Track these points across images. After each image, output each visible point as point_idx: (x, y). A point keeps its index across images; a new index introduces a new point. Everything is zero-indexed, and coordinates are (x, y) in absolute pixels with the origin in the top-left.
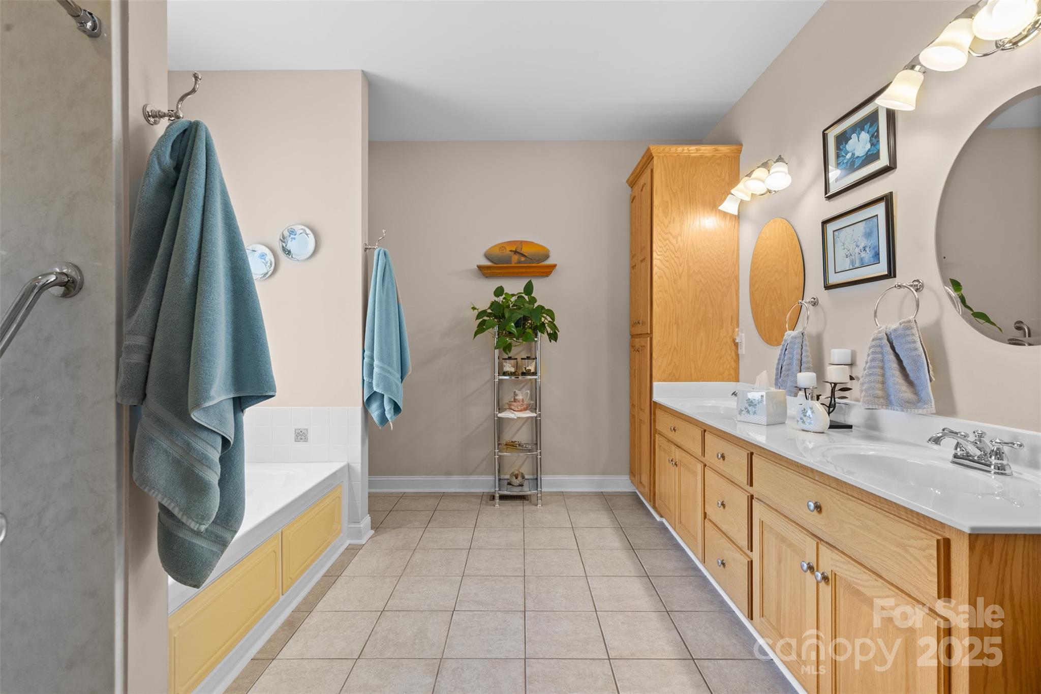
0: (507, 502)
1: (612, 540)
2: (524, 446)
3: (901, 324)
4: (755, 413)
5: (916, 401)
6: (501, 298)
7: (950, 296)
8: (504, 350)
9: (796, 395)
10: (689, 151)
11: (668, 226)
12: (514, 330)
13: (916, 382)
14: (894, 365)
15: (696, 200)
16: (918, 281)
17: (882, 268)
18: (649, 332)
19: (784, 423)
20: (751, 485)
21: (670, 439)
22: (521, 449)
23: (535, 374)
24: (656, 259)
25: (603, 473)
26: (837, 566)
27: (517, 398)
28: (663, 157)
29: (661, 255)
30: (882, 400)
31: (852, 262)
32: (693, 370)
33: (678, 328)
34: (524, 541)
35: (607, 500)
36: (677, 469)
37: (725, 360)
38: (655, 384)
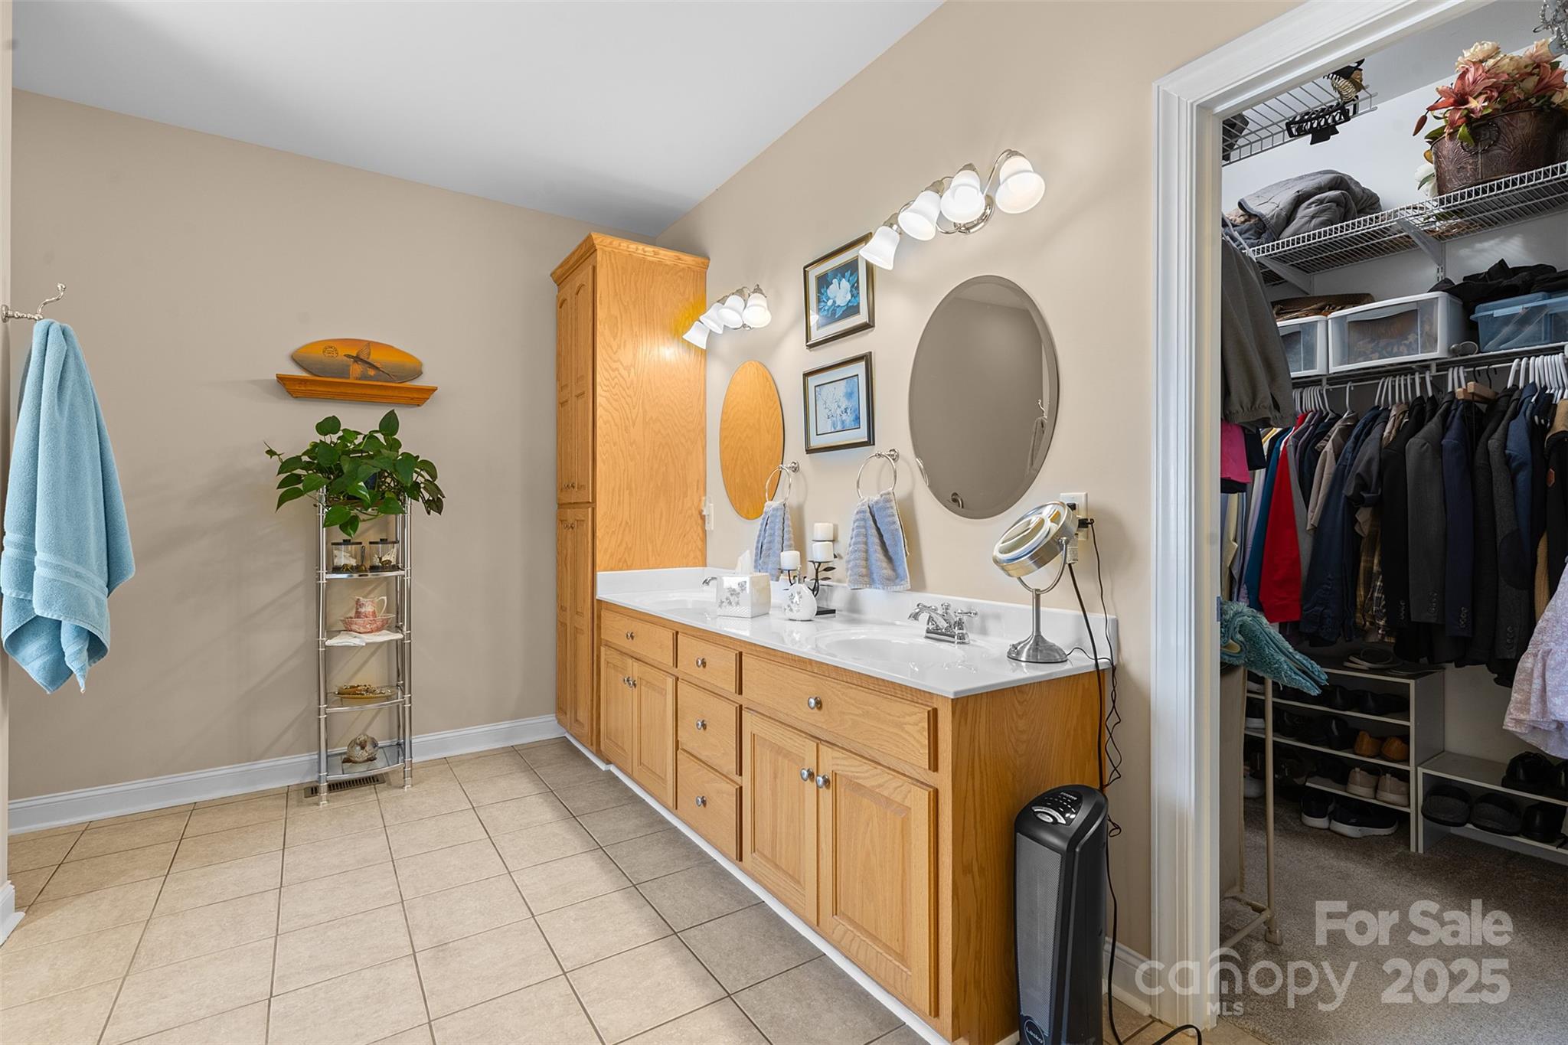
0: (343, 792)
1: (540, 812)
2: (378, 691)
3: (881, 496)
4: (738, 603)
5: (894, 579)
6: (334, 438)
7: (920, 467)
8: (343, 528)
9: (777, 580)
10: (645, 252)
11: (617, 352)
12: (364, 493)
13: (893, 557)
14: (877, 540)
15: (653, 320)
16: (894, 450)
17: (861, 435)
18: (591, 501)
19: (768, 613)
20: (740, 693)
21: (624, 650)
22: (371, 698)
23: (395, 568)
24: (601, 396)
25: (515, 716)
26: (837, 765)
27: (363, 610)
28: (610, 253)
29: (608, 391)
30: (866, 579)
31: (834, 424)
32: (650, 554)
33: (630, 494)
34: (390, 848)
35: (522, 757)
36: (635, 691)
37: (690, 537)
38: (600, 575)
